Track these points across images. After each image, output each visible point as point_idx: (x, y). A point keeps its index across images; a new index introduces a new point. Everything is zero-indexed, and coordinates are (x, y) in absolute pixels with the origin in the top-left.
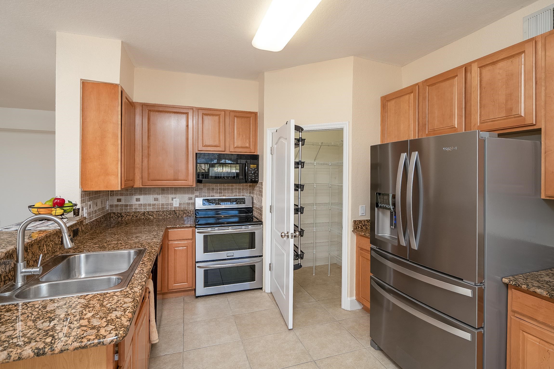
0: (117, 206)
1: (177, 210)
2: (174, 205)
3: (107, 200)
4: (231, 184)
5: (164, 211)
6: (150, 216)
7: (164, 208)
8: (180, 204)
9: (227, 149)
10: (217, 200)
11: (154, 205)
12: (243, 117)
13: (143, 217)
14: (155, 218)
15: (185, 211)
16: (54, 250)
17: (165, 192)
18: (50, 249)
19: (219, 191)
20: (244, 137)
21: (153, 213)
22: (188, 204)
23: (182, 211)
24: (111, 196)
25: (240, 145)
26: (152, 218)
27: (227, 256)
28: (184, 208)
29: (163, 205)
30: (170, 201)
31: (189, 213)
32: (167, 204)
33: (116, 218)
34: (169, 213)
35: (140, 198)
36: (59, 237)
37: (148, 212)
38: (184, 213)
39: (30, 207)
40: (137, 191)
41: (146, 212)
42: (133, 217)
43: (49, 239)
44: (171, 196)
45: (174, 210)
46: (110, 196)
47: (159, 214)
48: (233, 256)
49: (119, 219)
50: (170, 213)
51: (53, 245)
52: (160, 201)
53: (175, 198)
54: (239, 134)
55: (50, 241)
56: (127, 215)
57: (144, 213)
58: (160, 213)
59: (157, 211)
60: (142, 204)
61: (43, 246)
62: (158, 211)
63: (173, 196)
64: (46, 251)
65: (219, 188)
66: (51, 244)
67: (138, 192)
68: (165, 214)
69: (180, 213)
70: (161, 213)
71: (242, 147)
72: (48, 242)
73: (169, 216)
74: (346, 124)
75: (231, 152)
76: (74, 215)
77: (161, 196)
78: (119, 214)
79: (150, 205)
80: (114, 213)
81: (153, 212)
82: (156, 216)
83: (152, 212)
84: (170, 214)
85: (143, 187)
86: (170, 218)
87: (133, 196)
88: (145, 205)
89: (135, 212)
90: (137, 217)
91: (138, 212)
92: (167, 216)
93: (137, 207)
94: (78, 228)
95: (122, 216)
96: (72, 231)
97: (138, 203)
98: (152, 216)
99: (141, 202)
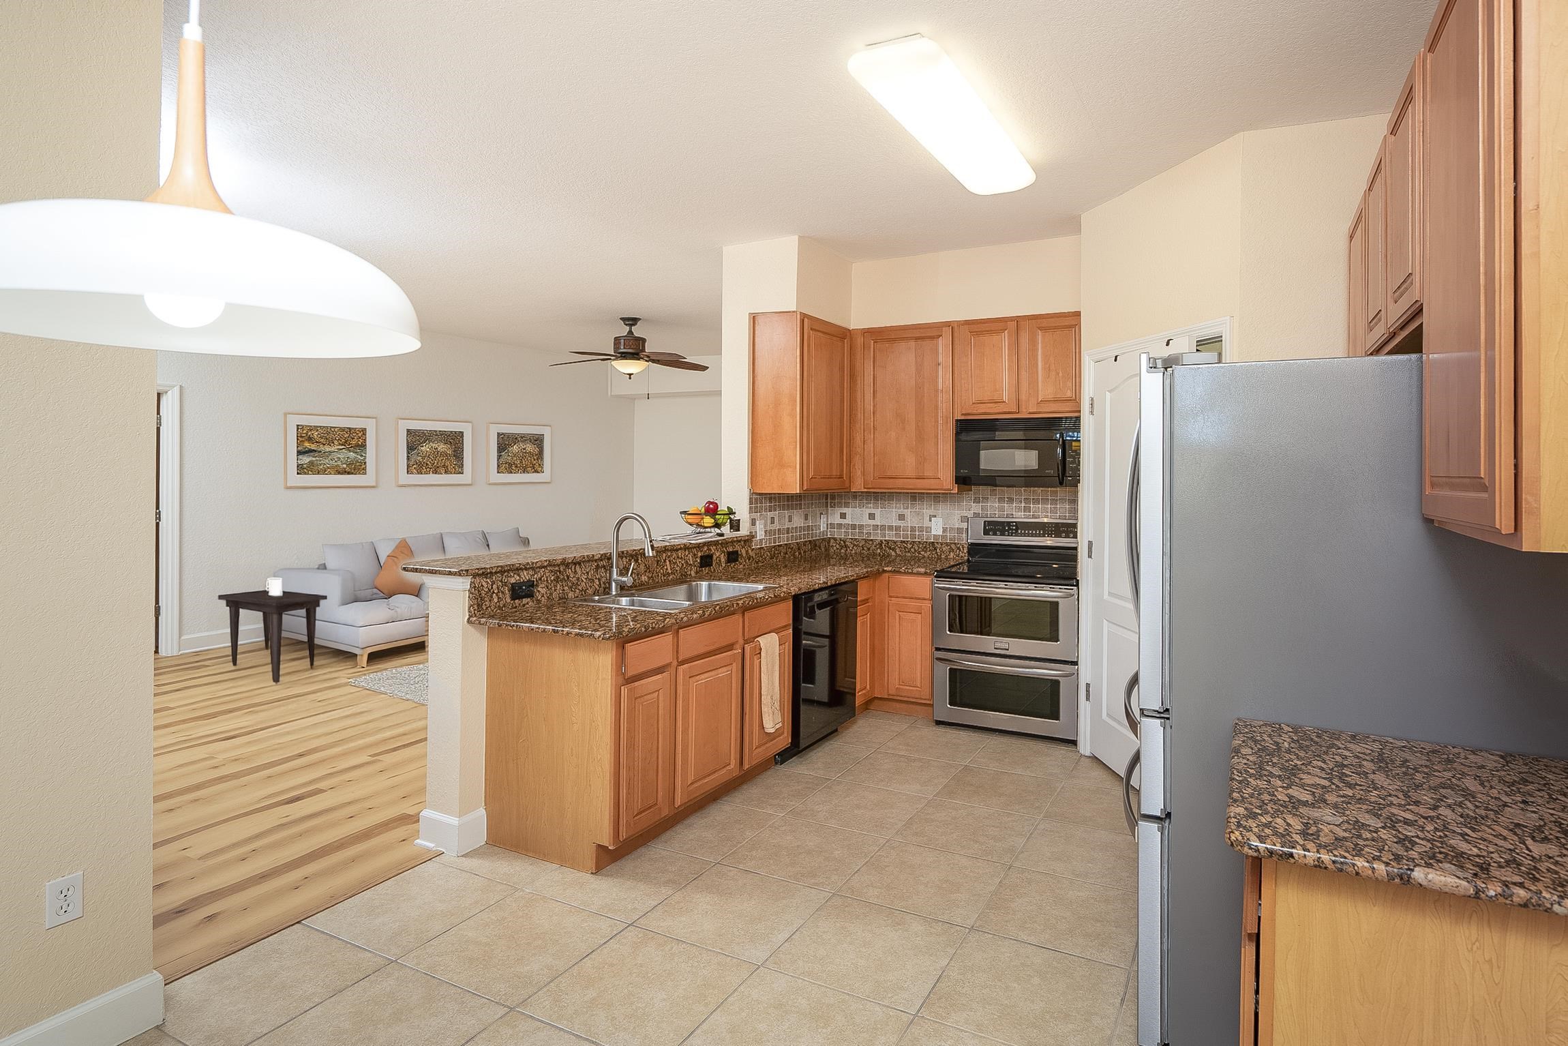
0: (840, 526)
1: (937, 543)
2: (934, 532)
3: (821, 514)
4: (1052, 489)
5: (914, 541)
7: (913, 536)
8: (945, 530)
9: (1023, 409)
10: (1013, 526)
11: (898, 528)
12: (1056, 328)
13: (879, 551)
14: (899, 556)
15: (953, 546)
16: (686, 572)
17: (918, 502)
18: (678, 569)
19: (1023, 505)
20: (1061, 374)
21: (896, 544)
22: (960, 530)
23: (947, 544)
24: (831, 507)
25: (1051, 397)
26: (893, 553)
27: (995, 648)
28: (951, 539)
29: (913, 529)
30: (926, 523)
31: (960, 550)
32: (921, 529)
33: (837, 549)
34: (923, 548)
35: (874, 513)
36: (695, 555)
37: (888, 542)
38: (951, 550)
39: (681, 513)
41: (884, 541)
42: (863, 549)
43: (675, 555)
44: (927, 512)
45: (933, 542)
47: (905, 548)
48: (1008, 650)
49: (842, 551)
50: (925, 547)
51: (683, 564)
52: (908, 521)
53: (935, 516)
54: (1048, 369)
55: (678, 557)
56: (854, 545)
57: (881, 544)
58: (907, 546)
59: (902, 542)
60: (878, 526)
61: (665, 561)
62: (904, 542)
63: (931, 512)
64: (669, 569)
65: (1023, 498)
66: (680, 562)
68: (917, 548)
69: (944, 549)
70: (910, 546)
71: (1056, 401)
72: (674, 559)
73: (922, 553)
74: (1223, 324)
75: (1030, 413)
76: (731, 529)
77: (910, 510)
78: (842, 542)
79: (890, 528)
80: (835, 539)
81: (895, 542)
82: (901, 551)
83: (893, 543)
84: (925, 549)
85: (866, 490)
86: (924, 557)
87: (864, 509)
88: (883, 527)
89: (866, 541)
90: (869, 549)
91: (872, 540)
92: (919, 553)
93: (870, 530)
94: (738, 551)
95: (846, 546)
96: (724, 552)
97: (872, 522)
98: (894, 549)
99: (877, 522)
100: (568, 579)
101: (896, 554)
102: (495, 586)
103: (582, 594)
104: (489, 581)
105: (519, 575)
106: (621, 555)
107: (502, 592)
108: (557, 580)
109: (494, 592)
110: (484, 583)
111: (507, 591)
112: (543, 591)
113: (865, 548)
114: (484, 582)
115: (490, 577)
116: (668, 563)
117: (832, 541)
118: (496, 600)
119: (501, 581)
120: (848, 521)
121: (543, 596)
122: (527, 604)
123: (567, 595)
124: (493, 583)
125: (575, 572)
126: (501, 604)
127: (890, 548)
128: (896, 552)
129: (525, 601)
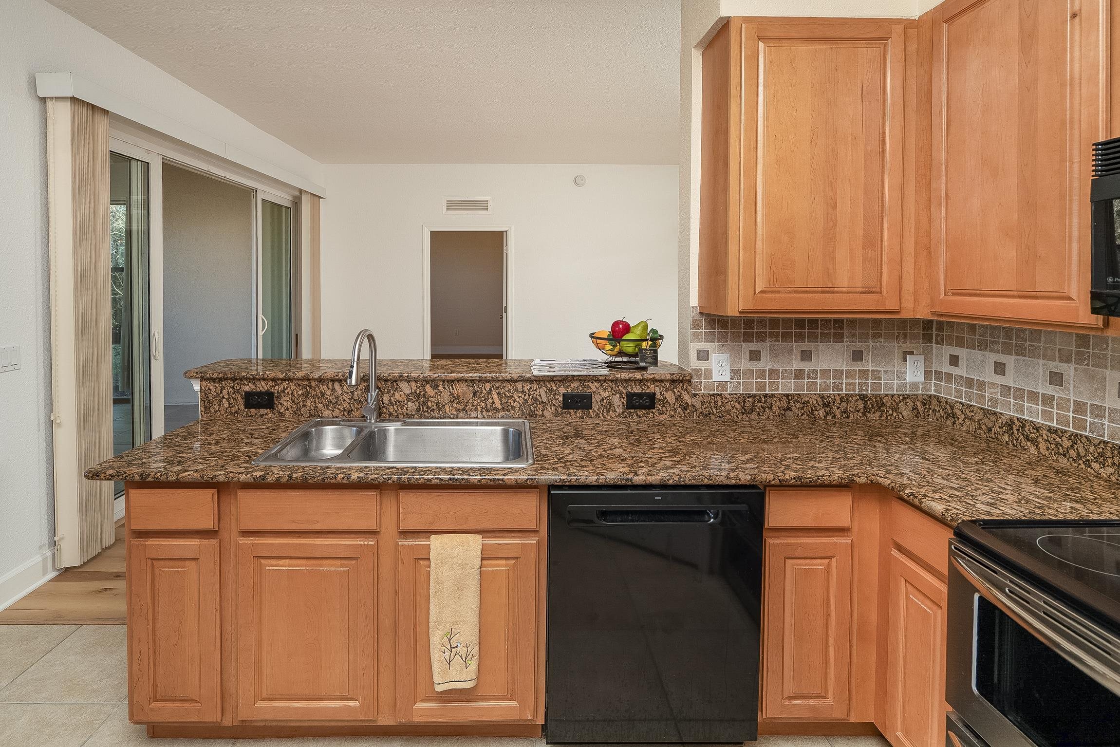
0: (948, 377)
5: (1081, 435)
6: (1028, 440)
7: (1079, 424)
11: (1048, 400)
17: (1091, 351)
21: (1038, 431)
26: (1033, 450)
29: (1079, 409)
32: (1097, 413)
33: (941, 417)
34: (1096, 455)
35: (1004, 364)
36: (552, 391)
37: (1023, 423)
40: (999, 337)
41: (1016, 420)
42: (980, 428)
43: (508, 387)
46: (935, 343)
47: (1057, 444)
49: (949, 422)
50: (1101, 455)
52: (1068, 390)
55: (517, 390)
56: (967, 417)
57: (1010, 425)
58: (1060, 442)
59: (1050, 430)
60: (1009, 389)
62: (1056, 431)
67: (1001, 340)
68: (1082, 452)
70: (1067, 443)
72: (509, 391)
77: (1072, 366)
78: (948, 407)
79: (1033, 398)
80: (938, 399)
81: (1037, 429)
82: (1048, 449)
83: (1033, 428)
87: (987, 353)
88: (1019, 393)
89: (986, 412)
90: (990, 430)
91: (995, 413)
92: (1088, 464)
93: (996, 393)
94: (655, 394)
95: (954, 415)
96: (621, 393)
97: (999, 380)
98: (1034, 442)
99: (1009, 380)
100: (323, 396)
101: (1039, 452)
102: (224, 392)
103: (344, 415)
104: (217, 385)
105: (254, 384)
106: (378, 379)
107: (234, 399)
108: (307, 395)
109: (223, 397)
110: (211, 387)
111: (240, 399)
112: (289, 404)
113: (984, 427)
114: (211, 385)
115: (219, 382)
116: (495, 396)
117: (934, 401)
118: (226, 405)
119: (233, 388)
120: (960, 371)
121: (288, 409)
122: (266, 414)
123: (322, 413)
124: (222, 388)
125: (333, 390)
126: (233, 410)
127: (1027, 438)
128: (1037, 447)
129: (263, 411)
